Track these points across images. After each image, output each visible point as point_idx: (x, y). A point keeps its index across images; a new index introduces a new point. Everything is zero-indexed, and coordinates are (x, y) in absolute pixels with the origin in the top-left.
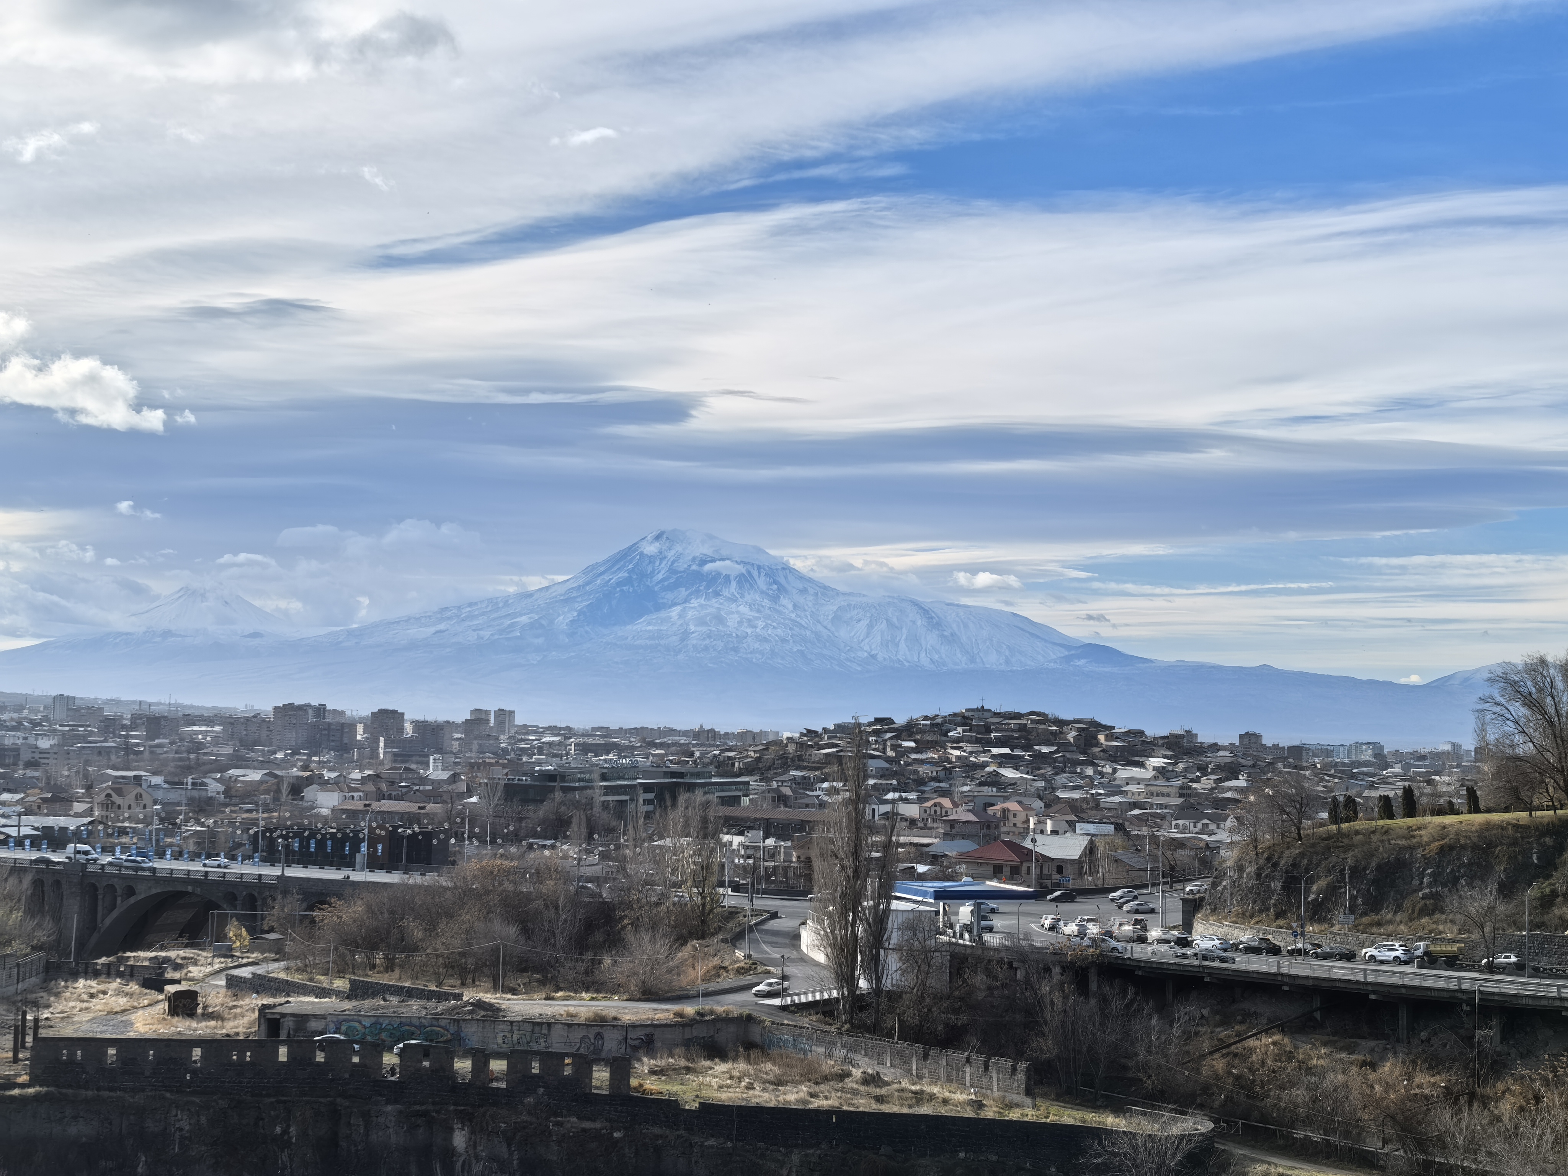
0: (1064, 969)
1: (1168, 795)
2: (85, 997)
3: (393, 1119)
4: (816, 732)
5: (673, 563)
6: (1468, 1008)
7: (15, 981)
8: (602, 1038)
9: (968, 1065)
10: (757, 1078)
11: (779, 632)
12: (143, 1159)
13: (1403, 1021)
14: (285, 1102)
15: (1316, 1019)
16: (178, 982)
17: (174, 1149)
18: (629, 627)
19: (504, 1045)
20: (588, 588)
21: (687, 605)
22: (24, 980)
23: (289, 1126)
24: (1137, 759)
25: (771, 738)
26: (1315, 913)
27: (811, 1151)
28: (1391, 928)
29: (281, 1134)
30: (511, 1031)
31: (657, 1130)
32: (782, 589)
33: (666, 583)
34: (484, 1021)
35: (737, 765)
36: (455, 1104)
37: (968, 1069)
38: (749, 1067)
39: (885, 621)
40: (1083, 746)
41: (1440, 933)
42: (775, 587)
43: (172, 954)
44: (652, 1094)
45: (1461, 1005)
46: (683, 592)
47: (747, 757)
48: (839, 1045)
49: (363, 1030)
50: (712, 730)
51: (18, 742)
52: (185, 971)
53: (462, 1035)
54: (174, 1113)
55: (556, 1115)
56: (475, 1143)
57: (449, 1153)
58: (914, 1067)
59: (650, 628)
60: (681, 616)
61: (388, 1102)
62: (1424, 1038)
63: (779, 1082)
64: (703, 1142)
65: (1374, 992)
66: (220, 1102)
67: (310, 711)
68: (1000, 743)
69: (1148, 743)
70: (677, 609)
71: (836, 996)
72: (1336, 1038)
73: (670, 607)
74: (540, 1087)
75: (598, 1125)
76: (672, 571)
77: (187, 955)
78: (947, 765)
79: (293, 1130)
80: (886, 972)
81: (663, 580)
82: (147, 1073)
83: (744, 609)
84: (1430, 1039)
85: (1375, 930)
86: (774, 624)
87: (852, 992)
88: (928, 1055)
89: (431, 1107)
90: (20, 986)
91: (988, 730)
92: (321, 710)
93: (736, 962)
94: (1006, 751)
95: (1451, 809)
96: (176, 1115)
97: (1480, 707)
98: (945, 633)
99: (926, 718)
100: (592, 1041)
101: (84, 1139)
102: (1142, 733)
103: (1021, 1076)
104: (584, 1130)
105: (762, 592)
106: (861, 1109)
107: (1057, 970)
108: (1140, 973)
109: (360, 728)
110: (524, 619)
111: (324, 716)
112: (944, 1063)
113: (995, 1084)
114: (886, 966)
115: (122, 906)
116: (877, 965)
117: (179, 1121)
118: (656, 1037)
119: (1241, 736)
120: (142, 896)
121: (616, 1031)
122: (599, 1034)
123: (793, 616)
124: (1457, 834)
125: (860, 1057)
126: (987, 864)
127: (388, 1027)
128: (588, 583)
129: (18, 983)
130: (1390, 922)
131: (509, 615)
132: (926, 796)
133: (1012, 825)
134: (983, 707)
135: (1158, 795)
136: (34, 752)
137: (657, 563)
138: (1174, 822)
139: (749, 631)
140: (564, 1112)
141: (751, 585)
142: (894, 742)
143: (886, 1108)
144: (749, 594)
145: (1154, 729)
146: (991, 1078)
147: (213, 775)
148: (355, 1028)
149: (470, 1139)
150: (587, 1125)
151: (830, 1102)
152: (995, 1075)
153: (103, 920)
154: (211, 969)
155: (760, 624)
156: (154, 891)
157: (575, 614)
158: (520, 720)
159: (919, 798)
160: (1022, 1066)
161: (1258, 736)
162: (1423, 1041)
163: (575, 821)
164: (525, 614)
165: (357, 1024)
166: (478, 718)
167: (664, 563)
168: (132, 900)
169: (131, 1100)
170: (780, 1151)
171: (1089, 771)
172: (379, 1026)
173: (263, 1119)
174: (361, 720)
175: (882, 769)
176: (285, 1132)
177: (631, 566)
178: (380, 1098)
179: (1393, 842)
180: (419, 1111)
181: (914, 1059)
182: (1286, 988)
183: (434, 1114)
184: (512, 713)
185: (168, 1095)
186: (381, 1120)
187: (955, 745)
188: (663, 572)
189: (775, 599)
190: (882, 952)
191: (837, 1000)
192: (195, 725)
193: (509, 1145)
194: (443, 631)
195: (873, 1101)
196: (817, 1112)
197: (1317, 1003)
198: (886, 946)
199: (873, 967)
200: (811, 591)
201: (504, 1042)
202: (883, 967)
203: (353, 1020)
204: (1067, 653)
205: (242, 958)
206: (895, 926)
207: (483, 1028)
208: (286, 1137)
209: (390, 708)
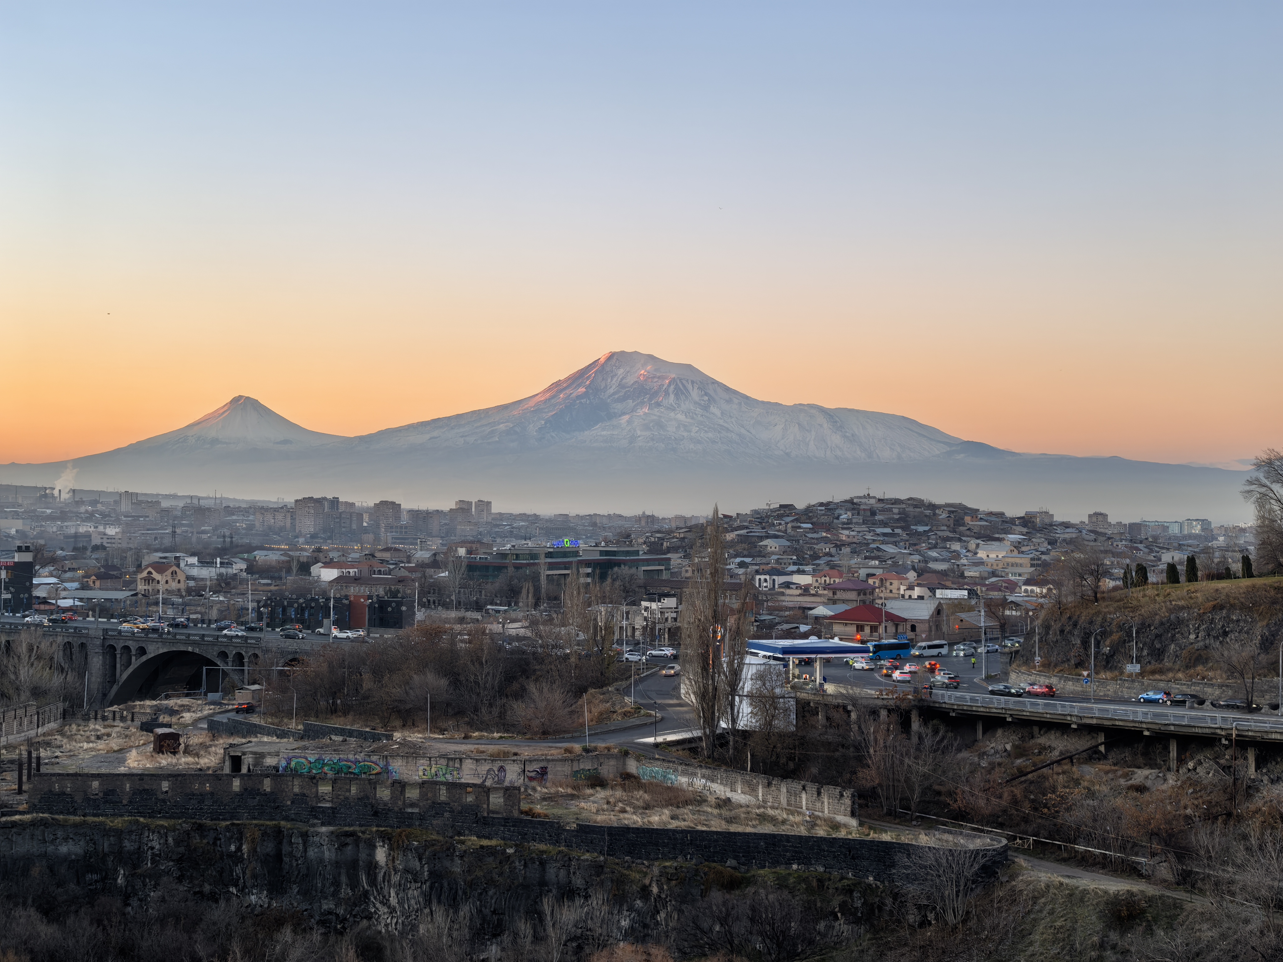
0: (889, 711)
1: (1021, 565)
2: (93, 738)
3: (327, 839)
4: (731, 517)
5: (622, 380)
6: (1227, 742)
7: (36, 727)
8: (505, 771)
9: (804, 792)
10: (630, 804)
11: (710, 435)
12: (122, 872)
13: (1173, 753)
14: (238, 825)
15: (1101, 752)
16: (169, 726)
17: (147, 864)
18: (587, 433)
19: (425, 777)
20: (553, 401)
21: (635, 414)
22: (43, 724)
23: (241, 845)
24: (997, 536)
25: (693, 523)
26: (1108, 662)
27: (667, 864)
28: (1170, 675)
29: (235, 852)
30: (430, 765)
31: (542, 847)
32: (712, 400)
33: (616, 396)
34: (407, 757)
35: (665, 544)
36: (377, 826)
37: (804, 796)
38: (624, 794)
39: (797, 425)
40: (952, 526)
41: (1211, 679)
42: (706, 398)
43: (172, 703)
44: (540, 817)
45: (1220, 740)
46: (630, 403)
47: (673, 537)
48: (699, 775)
49: (309, 765)
50: (653, 516)
51: (90, 530)
52: (178, 717)
53: (390, 768)
54: (146, 834)
55: (460, 834)
56: (394, 858)
57: (372, 866)
58: (760, 794)
59: (604, 433)
60: (629, 422)
61: (323, 824)
62: (1190, 768)
63: (647, 807)
64: (579, 857)
65: (1148, 729)
66: (184, 825)
67: (326, 504)
68: (884, 524)
69: (1007, 522)
70: (626, 418)
71: (700, 734)
72: (1116, 768)
73: (620, 416)
74: (447, 811)
75: (493, 842)
76: (621, 386)
77: (184, 703)
78: (838, 542)
79: (245, 847)
80: (741, 715)
81: (614, 394)
82: (125, 802)
83: (681, 417)
84: (1196, 769)
85: (1157, 677)
86: (706, 429)
87: (713, 732)
88: (772, 784)
89: (357, 828)
90: (40, 730)
91: (873, 513)
92: (335, 502)
93: (623, 707)
94: (888, 530)
95: (1226, 574)
96: (148, 837)
97: (1248, 488)
98: (847, 434)
99: (821, 504)
100: (497, 773)
101: (73, 857)
102: (1002, 514)
103: (848, 802)
104: (482, 847)
105: (696, 403)
106: (714, 829)
107: (883, 713)
108: (954, 715)
109: (366, 517)
110: (502, 427)
111: (337, 506)
112: (785, 790)
113: (826, 807)
114: (741, 710)
115: (136, 663)
116: (732, 709)
117: (151, 841)
118: (549, 769)
119: (1090, 516)
120: (152, 655)
121: (516, 765)
122: (502, 767)
123: (721, 422)
124: (1227, 596)
125: (716, 785)
126: (851, 624)
127: (329, 762)
128: (553, 397)
129: (38, 727)
130: (1170, 670)
131: (489, 423)
132: (819, 568)
133: (888, 591)
134: (869, 495)
135: (1012, 565)
136: (102, 538)
137: (609, 380)
138: (1023, 588)
139: (685, 434)
140: (467, 832)
141: (686, 397)
142: (795, 524)
143: (734, 828)
144: (685, 404)
145: (1014, 511)
146: (823, 803)
147: (241, 556)
148: (302, 763)
149: (390, 854)
150: (485, 842)
151: (686, 823)
152: (826, 800)
153: (121, 675)
154: (201, 715)
155: (695, 429)
156: (161, 651)
157: (543, 422)
158: (496, 508)
159: (814, 570)
160: (847, 793)
161: (1104, 516)
162: (1189, 770)
163: (524, 591)
164: (502, 423)
165: (303, 760)
166: (463, 508)
167: (615, 379)
168: (144, 658)
169: (111, 824)
170: (643, 864)
171: (956, 546)
172: (321, 762)
173: (220, 839)
174: (367, 510)
175: (784, 546)
176: (239, 849)
177: (588, 383)
178: (316, 821)
179: (1173, 603)
180: (347, 832)
181: (760, 787)
182: (1074, 726)
183: (360, 834)
184: (489, 503)
185: (142, 819)
186: (316, 839)
187: (845, 526)
188: (614, 387)
189: (706, 408)
190: (737, 698)
191: (700, 739)
192: (234, 515)
193: (420, 860)
194: (437, 438)
195: (723, 822)
196: (674, 831)
197: (1101, 738)
198: (741, 693)
199: (729, 710)
200: (736, 401)
201: (424, 775)
202: (738, 712)
203: (300, 757)
204: (948, 449)
205: (228, 705)
206: (749, 677)
207: (407, 763)
208: (239, 854)
209: (390, 500)
